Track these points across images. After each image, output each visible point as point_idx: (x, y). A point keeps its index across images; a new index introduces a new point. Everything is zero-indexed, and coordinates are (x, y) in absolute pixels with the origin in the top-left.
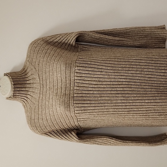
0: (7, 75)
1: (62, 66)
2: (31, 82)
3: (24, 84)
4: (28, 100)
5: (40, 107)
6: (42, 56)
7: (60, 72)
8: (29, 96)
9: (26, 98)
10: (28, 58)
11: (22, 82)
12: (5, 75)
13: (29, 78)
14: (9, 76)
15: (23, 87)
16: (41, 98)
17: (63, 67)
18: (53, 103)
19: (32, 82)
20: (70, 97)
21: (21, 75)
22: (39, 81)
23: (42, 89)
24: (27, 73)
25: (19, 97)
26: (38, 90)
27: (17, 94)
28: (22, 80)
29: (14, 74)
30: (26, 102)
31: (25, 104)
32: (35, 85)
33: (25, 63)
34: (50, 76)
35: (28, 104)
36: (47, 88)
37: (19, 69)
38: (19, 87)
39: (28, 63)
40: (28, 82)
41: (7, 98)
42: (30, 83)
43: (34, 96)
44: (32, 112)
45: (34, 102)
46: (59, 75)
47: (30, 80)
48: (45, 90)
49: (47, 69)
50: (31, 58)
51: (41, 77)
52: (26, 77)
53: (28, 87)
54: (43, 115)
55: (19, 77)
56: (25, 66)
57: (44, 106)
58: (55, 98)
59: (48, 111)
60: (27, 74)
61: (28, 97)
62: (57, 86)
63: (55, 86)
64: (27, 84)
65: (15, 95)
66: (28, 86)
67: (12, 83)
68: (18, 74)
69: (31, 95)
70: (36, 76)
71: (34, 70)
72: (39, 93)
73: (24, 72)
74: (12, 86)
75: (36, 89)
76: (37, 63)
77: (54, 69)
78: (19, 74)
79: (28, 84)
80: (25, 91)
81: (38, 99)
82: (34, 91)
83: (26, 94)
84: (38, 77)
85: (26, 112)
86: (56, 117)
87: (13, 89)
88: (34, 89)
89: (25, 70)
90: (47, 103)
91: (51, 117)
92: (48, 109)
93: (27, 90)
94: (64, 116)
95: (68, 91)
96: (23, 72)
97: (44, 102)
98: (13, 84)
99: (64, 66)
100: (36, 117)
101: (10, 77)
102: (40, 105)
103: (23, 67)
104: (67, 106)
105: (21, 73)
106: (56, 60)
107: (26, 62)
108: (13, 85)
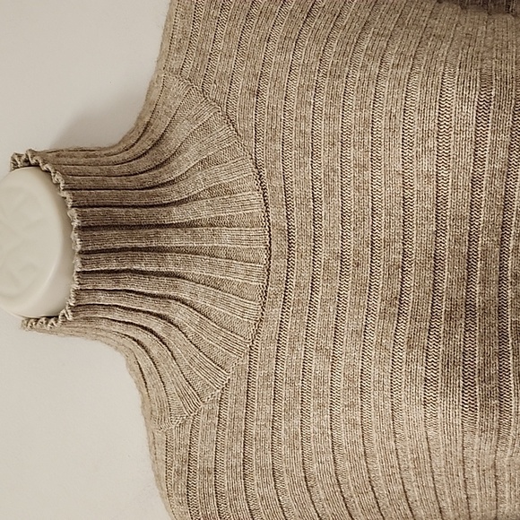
0: (37, 165)
1: (452, 93)
2: (203, 211)
3: (150, 226)
4: (175, 338)
5: (262, 393)
6: (280, 30)
7: (431, 143)
8: (180, 314)
9: (157, 326)
10: (178, 50)
11: (137, 216)
12: (15, 166)
13: (189, 188)
14: (48, 166)
15: (147, 250)
16: (270, 329)
17: (463, 99)
18: (374, 371)
19: (205, 214)
20: (502, 332)
21: (125, 168)
22: (258, 210)
23: (279, 264)
24: (166, 156)
25: (117, 315)
26: (248, 273)
27: (103, 299)
28: (134, 197)
29: (82, 161)
30: (154, 352)
31: (146, 363)
32: (226, 239)
33: (156, 92)
34: (351, 172)
35: (167, 367)
36: (323, 256)
37: (111, 132)
38: (118, 245)
39: (176, 86)
40: (177, 215)
41: (32, 322)
42: (191, 225)
43: (218, 310)
44: (202, 418)
45: (219, 352)
46: (427, 164)
47: (196, 198)
48: (307, 275)
49: (322, 126)
50: (199, 51)
51: (278, 183)
52: (166, 178)
53: (179, 251)
54: (284, 449)
55: (115, 181)
56: (152, 108)
57: (292, 383)
58: (383, 333)
59: (326, 424)
60: (167, 161)
61: (177, 318)
62: (399, 246)
63: (388, 243)
64: (170, 230)
65: (87, 300)
66: (177, 242)
67: (70, 221)
68: (105, 159)
69: (200, 302)
70: (239, 176)
71: (223, 131)
72: (256, 294)
73: (146, 144)
74: (68, 242)
75: (238, 266)
76: (241, 82)
77: (382, 123)
78: (113, 158)
79: (177, 226)
80: (154, 279)
81: (248, 331)
82: (218, 275)
83: (162, 297)
84: (253, 183)
85: (156, 414)
86: (377, 466)
87: (78, 260)
88: (223, 262)
89: (155, 137)
90: (318, 365)
91: (345, 465)
92: (321, 406)
93: (172, 269)
94: (439, 462)
95: (484, 281)
96: (138, 150)
97: (292, 358)
98: (76, 224)
99: (474, 95)
100: (231, 458)
101: (58, 177)
102: (259, 374)
103: (140, 118)
104: (486, 397)
105: (126, 156)
106: (391, 60)
107: (159, 84)
108: (74, 235)
